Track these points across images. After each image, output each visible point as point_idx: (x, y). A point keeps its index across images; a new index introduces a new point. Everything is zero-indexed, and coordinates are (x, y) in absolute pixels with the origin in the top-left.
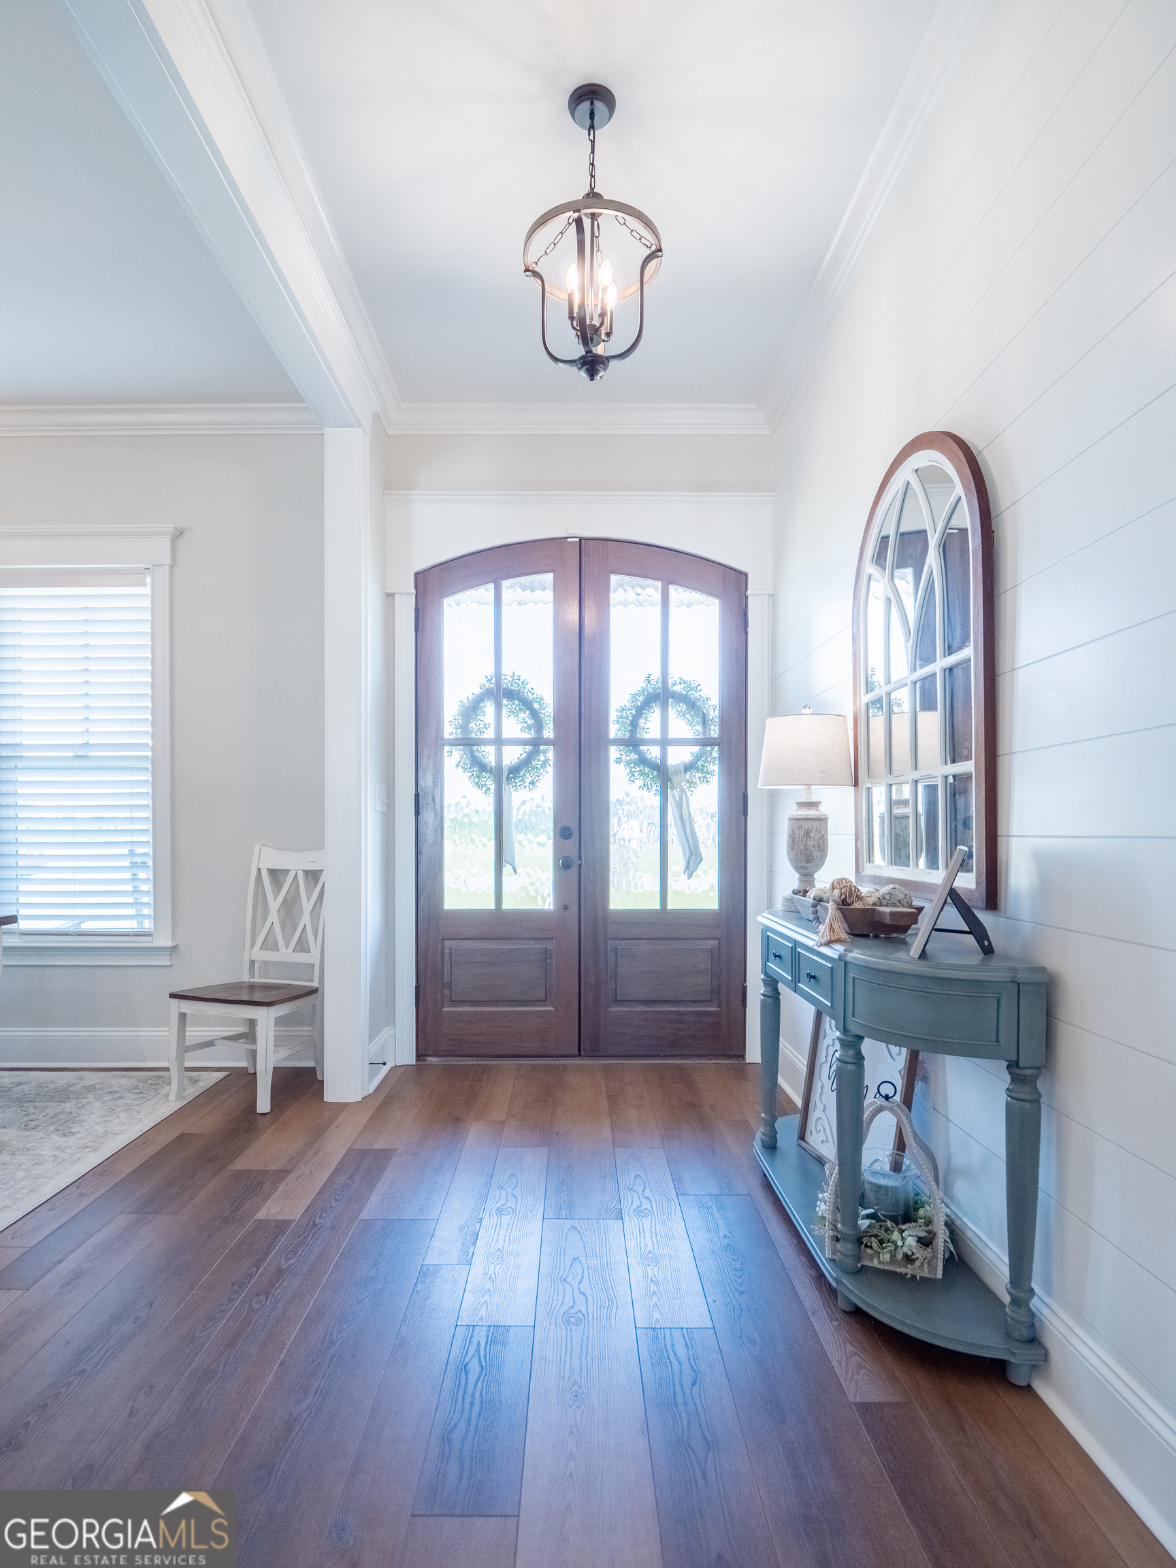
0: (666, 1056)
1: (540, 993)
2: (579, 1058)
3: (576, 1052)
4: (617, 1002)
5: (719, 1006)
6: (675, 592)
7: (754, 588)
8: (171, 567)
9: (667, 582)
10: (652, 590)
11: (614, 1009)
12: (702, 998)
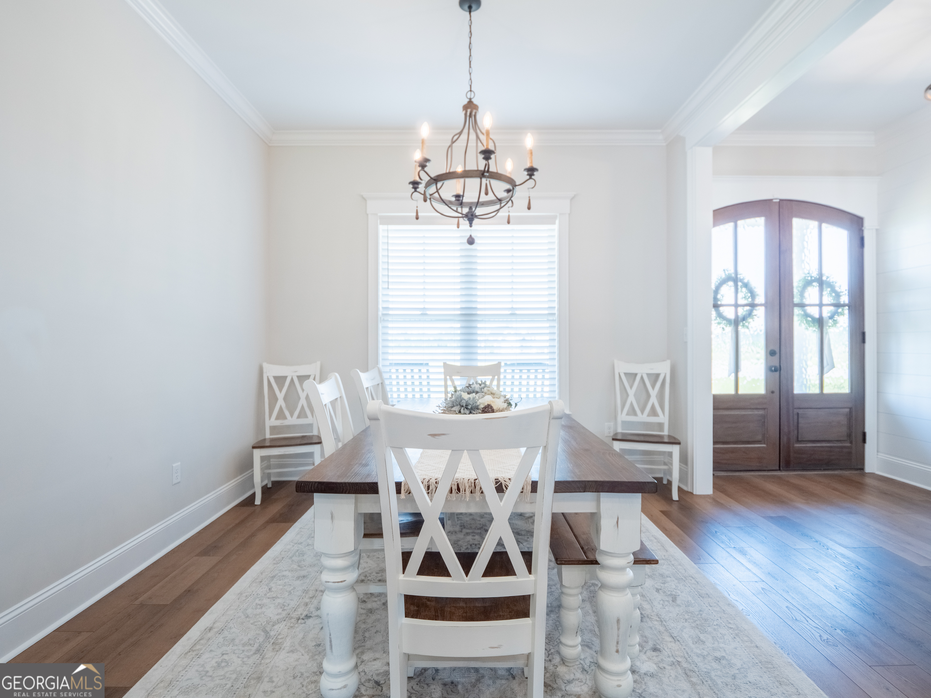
0: (825, 470)
1: (759, 437)
2: (779, 471)
3: (778, 468)
4: (798, 441)
5: (851, 442)
6: (824, 225)
7: (867, 224)
8: (569, 214)
9: (821, 222)
10: (813, 224)
11: (797, 445)
12: (842, 439)
